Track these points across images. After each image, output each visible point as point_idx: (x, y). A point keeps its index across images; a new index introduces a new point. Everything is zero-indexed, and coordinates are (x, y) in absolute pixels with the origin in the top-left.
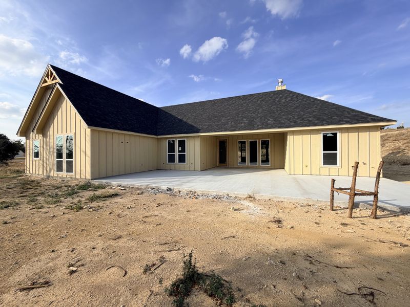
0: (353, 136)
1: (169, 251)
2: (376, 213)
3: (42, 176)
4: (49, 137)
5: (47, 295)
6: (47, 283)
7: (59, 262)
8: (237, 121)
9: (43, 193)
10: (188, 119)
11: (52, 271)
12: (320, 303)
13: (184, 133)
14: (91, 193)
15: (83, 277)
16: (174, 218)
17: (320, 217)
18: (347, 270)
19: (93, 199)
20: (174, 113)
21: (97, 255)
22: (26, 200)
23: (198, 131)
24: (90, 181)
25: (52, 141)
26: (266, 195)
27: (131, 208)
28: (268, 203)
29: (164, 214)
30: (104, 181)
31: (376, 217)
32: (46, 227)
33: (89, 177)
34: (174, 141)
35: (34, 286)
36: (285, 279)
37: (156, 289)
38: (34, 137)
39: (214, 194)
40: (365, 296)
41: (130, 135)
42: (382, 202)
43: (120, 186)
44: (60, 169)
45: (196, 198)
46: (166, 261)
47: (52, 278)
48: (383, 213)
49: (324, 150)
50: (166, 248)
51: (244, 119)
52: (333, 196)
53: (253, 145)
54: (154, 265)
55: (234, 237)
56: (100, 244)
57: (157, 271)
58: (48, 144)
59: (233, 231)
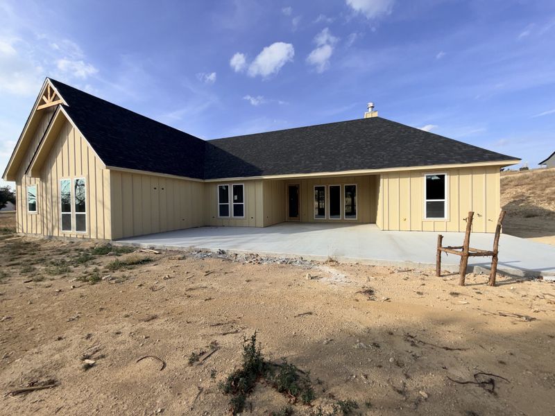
0: (465, 178)
1: (224, 334)
2: (495, 279)
3: (42, 237)
4: (50, 182)
5: (52, 398)
6: (52, 383)
7: (68, 353)
8: (313, 159)
9: (42, 260)
10: (246, 156)
11: (59, 366)
12: (426, 396)
13: (241, 176)
14: (113, 259)
15: (104, 373)
16: (229, 291)
17: (424, 285)
18: (460, 352)
19: (114, 267)
20: (226, 149)
21: (123, 343)
22: (18, 270)
23: (260, 173)
24: (111, 242)
25: (54, 186)
26: (352, 258)
27: (170, 278)
28: (356, 268)
29: (215, 285)
30: (130, 243)
31: (495, 284)
32: (49, 306)
33: (108, 236)
34: (227, 187)
35: (33, 387)
36: (380, 367)
37: (206, 384)
38: (28, 182)
39: (284, 257)
40: (482, 384)
41: (166, 179)
42: (502, 264)
43: (153, 248)
44: (66, 225)
45: (259, 263)
46: (219, 348)
47: (59, 375)
48: (503, 279)
49: (427, 198)
50: (220, 330)
51: (323, 157)
52: (440, 257)
53: (335, 192)
54: (203, 353)
55: (311, 313)
56: (127, 327)
57: (208, 362)
58: (49, 191)
59: (308, 305)
